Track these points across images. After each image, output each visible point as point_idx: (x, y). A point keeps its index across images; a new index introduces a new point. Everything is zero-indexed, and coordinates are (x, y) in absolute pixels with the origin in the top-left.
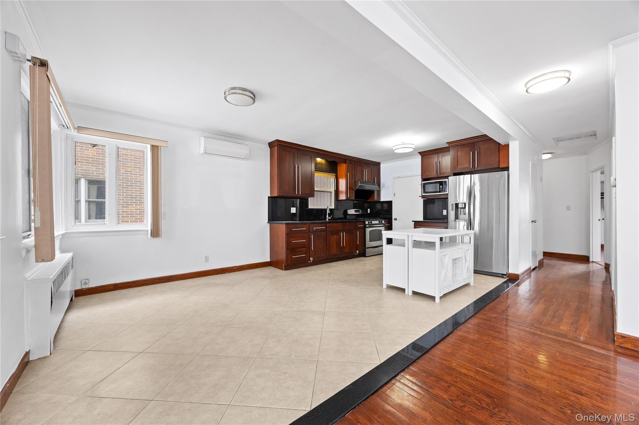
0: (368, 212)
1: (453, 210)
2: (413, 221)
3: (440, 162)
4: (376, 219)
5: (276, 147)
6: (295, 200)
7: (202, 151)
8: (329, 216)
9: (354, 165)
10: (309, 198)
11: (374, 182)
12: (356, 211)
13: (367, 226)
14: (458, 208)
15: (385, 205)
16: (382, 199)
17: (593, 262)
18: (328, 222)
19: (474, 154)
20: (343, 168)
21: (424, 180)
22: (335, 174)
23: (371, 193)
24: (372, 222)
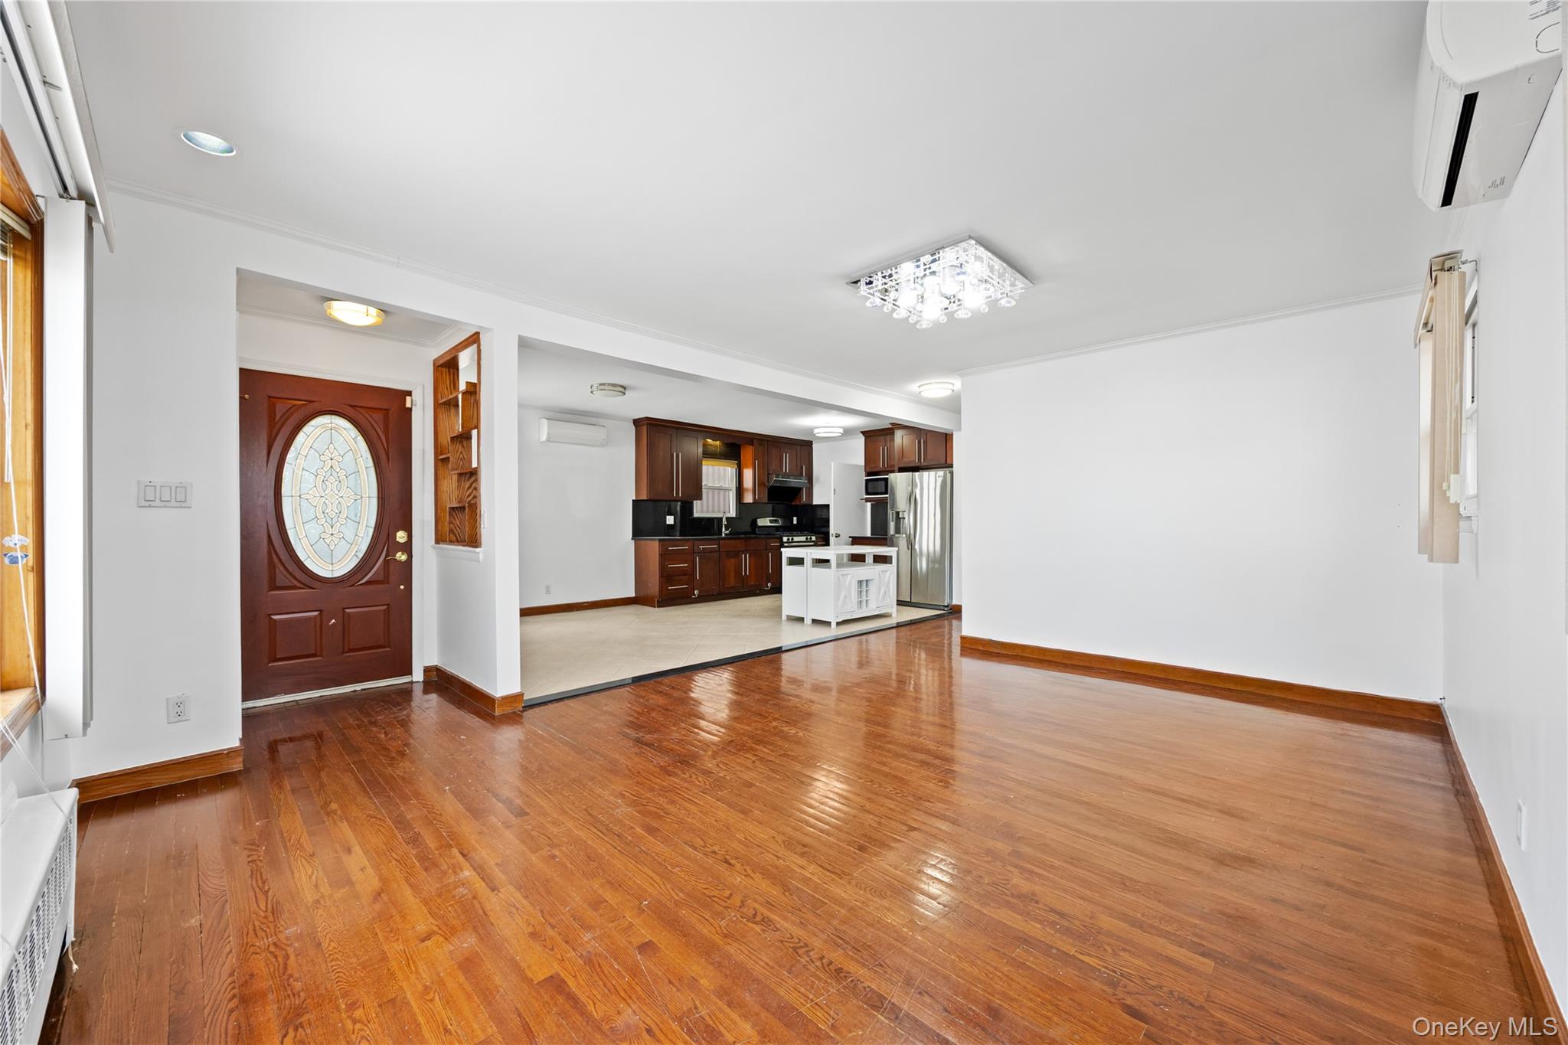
0: (793, 523)
1: (893, 521)
3: (887, 449)
4: (801, 533)
5: (645, 427)
6: (672, 503)
7: (544, 438)
8: (726, 529)
9: (766, 448)
10: (695, 502)
11: (801, 475)
12: (771, 521)
13: (785, 545)
14: (900, 518)
15: (818, 512)
16: (815, 502)
18: (724, 539)
19: (920, 443)
20: (748, 453)
21: (868, 473)
22: (736, 462)
23: (797, 491)
24: (795, 538)
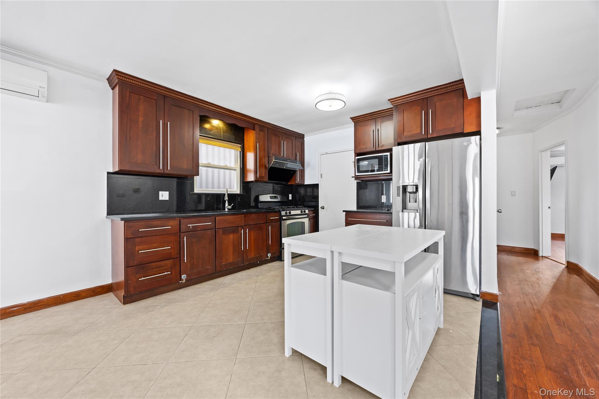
0: (290, 199)
1: (399, 196)
2: (344, 211)
3: (378, 131)
4: (297, 207)
8: (229, 205)
9: (267, 134)
10: (195, 178)
11: (296, 159)
12: (271, 198)
13: (284, 218)
14: (406, 192)
15: (309, 190)
16: (307, 182)
17: (542, 256)
18: (226, 215)
19: (427, 115)
20: (250, 138)
21: (357, 154)
22: (240, 145)
23: (291, 173)
24: (291, 212)
